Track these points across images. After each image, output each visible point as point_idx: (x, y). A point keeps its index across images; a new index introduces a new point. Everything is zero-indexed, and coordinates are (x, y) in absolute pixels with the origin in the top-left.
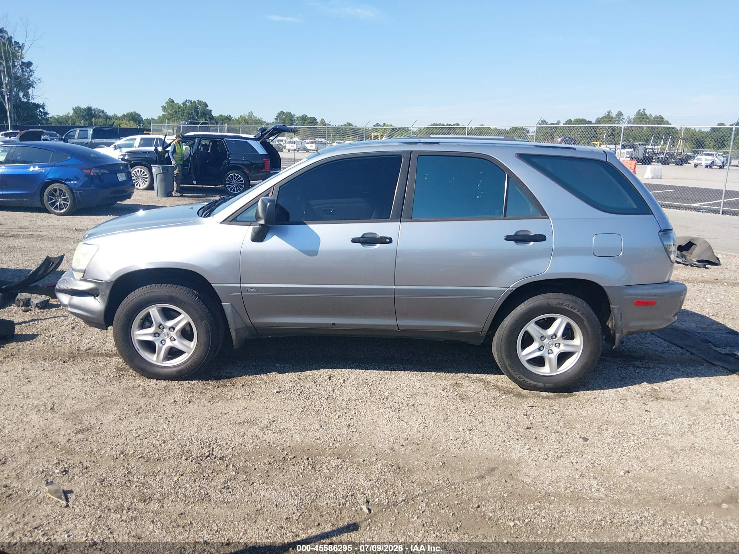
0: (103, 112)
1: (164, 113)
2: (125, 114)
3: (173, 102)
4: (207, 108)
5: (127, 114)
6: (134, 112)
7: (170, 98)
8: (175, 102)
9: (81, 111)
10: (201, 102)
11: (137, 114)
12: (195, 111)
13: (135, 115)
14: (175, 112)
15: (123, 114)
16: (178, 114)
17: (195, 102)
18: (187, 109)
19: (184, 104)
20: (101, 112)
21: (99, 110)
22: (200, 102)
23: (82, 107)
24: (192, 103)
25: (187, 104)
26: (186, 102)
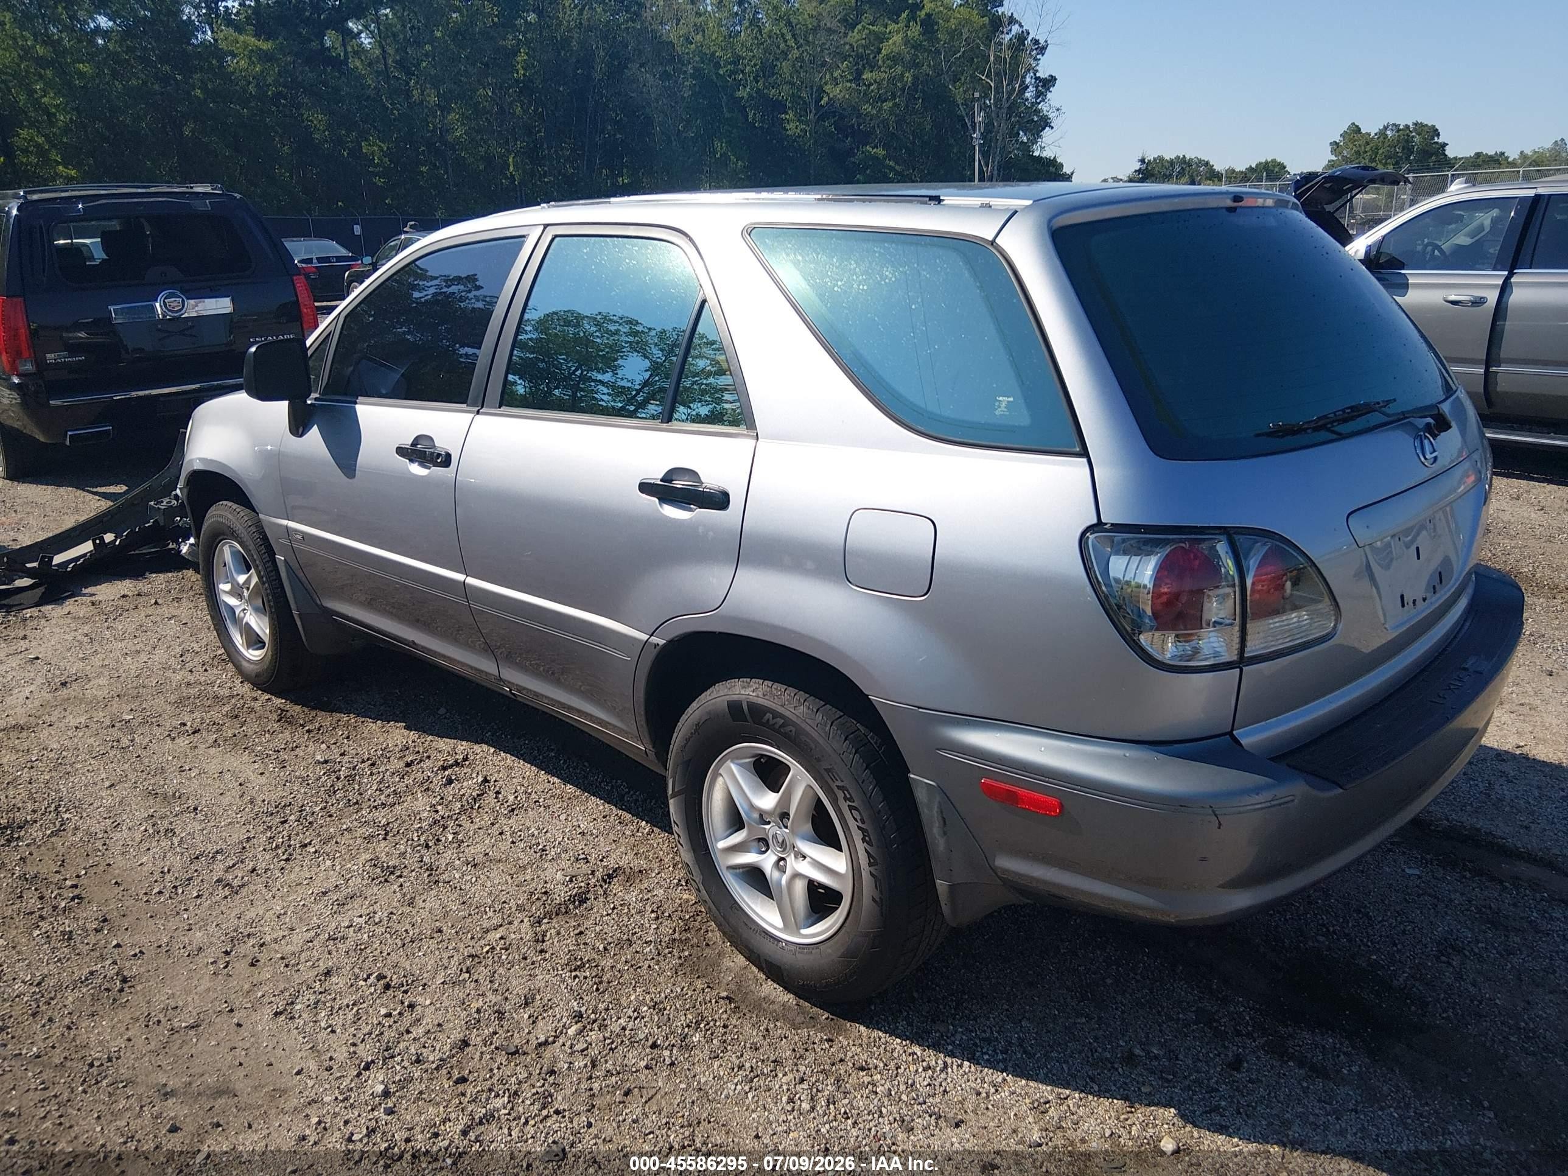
0: (1207, 163)
1: (1334, 158)
2: (1254, 166)
3: (1357, 130)
4: (1436, 140)
5: (1257, 165)
6: (1274, 161)
7: (1353, 124)
8: (1363, 131)
9: (1163, 166)
10: (1422, 125)
11: (1279, 164)
12: (1403, 149)
13: (1274, 166)
14: (1358, 153)
15: (1248, 166)
16: (1364, 158)
17: (1407, 127)
18: (1386, 144)
19: (1382, 133)
20: (1202, 165)
21: (1200, 161)
22: (1420, 127)
23: (1167, 158)
24: (1399, 130)
25: (1389, 132)
26: (1386, 128)
